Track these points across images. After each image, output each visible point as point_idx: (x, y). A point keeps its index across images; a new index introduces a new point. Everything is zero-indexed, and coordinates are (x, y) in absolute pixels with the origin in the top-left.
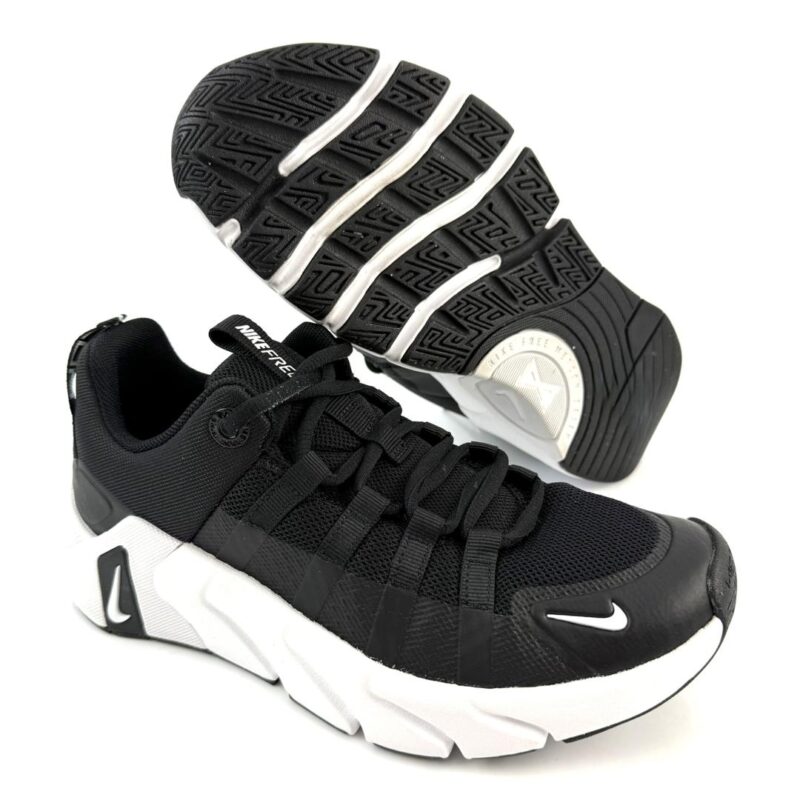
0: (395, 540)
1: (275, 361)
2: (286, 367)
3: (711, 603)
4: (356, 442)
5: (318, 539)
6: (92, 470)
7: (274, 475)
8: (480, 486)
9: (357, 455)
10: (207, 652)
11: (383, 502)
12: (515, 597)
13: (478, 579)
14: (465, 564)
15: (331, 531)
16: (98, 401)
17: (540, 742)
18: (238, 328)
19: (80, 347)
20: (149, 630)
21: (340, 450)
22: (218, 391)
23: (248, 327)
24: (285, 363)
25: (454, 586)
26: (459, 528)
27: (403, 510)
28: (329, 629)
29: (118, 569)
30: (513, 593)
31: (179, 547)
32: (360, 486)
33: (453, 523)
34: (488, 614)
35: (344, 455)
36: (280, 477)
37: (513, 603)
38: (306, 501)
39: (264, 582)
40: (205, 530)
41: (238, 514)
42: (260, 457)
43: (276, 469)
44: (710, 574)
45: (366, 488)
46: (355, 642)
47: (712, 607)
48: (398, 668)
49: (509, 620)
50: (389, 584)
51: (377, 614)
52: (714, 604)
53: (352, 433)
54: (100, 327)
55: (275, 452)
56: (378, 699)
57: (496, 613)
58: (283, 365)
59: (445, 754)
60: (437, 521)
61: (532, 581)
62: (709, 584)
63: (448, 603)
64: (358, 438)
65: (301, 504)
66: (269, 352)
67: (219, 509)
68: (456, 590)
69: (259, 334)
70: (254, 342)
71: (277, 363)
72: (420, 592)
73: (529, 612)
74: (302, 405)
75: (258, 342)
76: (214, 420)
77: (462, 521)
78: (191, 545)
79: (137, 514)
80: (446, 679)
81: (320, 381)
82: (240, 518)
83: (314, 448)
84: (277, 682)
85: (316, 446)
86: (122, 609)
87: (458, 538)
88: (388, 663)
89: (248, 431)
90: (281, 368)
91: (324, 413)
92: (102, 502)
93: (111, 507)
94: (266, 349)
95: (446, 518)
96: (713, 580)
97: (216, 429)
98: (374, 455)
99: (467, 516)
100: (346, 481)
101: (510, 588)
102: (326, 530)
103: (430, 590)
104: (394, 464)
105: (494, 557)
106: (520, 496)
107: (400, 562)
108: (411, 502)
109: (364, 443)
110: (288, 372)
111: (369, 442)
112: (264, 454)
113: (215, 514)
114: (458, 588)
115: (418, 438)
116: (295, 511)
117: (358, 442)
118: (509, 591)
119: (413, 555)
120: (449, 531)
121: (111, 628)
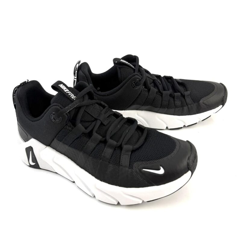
0: (103, 148)
1: (71, 95)
2: (74, 97)
3: (188, 167)
4: (93, 119)
5: (82, 148)
6: (22, 125)
7: (69, 130)
8: (128, 132)
9: (94, 123)
10: (56, 173)
11: (100, 137)
12: (134, 164)
13: (125, 159)
14: (122, 154)
15: (86, 146)
16: (22, 106)
17: (141, 202)
18: (59, 85)
19: (16, 90)
20: (41, 167)
21: (89, 122)
22: (52, 107)
23: (62, 85)
24: (73, 95)
25: (118, 161)
26: (121, 145)
27: (106, 140)
28: (86, 171)
29: (31, 152)
30: (134, 163)
31: (46, 147)
32: (94, 133)
33: (119, 144)
34: (127, 169)
35: (90, 123)
36: (71, 131)
37: (134, 166)
38: (78, 138)
39: (69, 158)
40: (52, 144)
41: (60, 140)
42: (66, 125)
43: (70, 129)
44: (189, 159)
45: (96, 133)
46: (93, 175)
47: (188, 168)
48: (104, 182)
49: (132, 171)
50: (101, 160)
51: (98, 168)
52: (189, 167)
53: (93, 117)
54: (21, 84)
55: (69, 124)
56: (99, 189)
57: (129, 168)
58: (73, 97)
59: (116, 203)
60: (115, 143)
61: (139, 160)
62: (188, 162)
63: (117, 165)
64: (94, 118)
65: (77, 139)
66: (69, 92)
67: (55, 139)
68: (119, 162)
69: (66, 87)
70: (64, 90)
71: (71, 96)
72: (109, 162)
73: (138, 168)
74: (78, 109)
75: (65, 90)
76: (52, 116)
77: (122, 143)
78: (49, 147)
79: (34, 138)
80: (116, 185)
81: (83, 101)
82: (61, 142)
83: (81, 121)
84: (74, 182)
85: (82, 120)
86: (33, 162)
87: (121, 148)
88: (101, 180)
89: (61, 119)
90: (72, 97)
91: (85, 111)
92: (25, 134)
93: (27, 135)
94: (68, 91)
95: (117, 142)
96: (189, 161)
97: (52, 118)
98: (98, 123)
99: (123, 141)
100: (90, 131)
101: (133, 162)
102: (84, 145)
103: (112, 162)
104: (104, 125)
105: (130, 153)
106: (140, 133)
107: (104, 154)
108: (108, 137)
109: (96, 119)
110: (74, 98)
111: (98, 119)
112: (66, 124)
113: (54, 140)
114: (120, 162)
115: (113, 116)
116: (76, 140)
117: (94, 119)
118: (133, 163)
119: (108, 152)
120: (118, 146)
121: (31, 166)
